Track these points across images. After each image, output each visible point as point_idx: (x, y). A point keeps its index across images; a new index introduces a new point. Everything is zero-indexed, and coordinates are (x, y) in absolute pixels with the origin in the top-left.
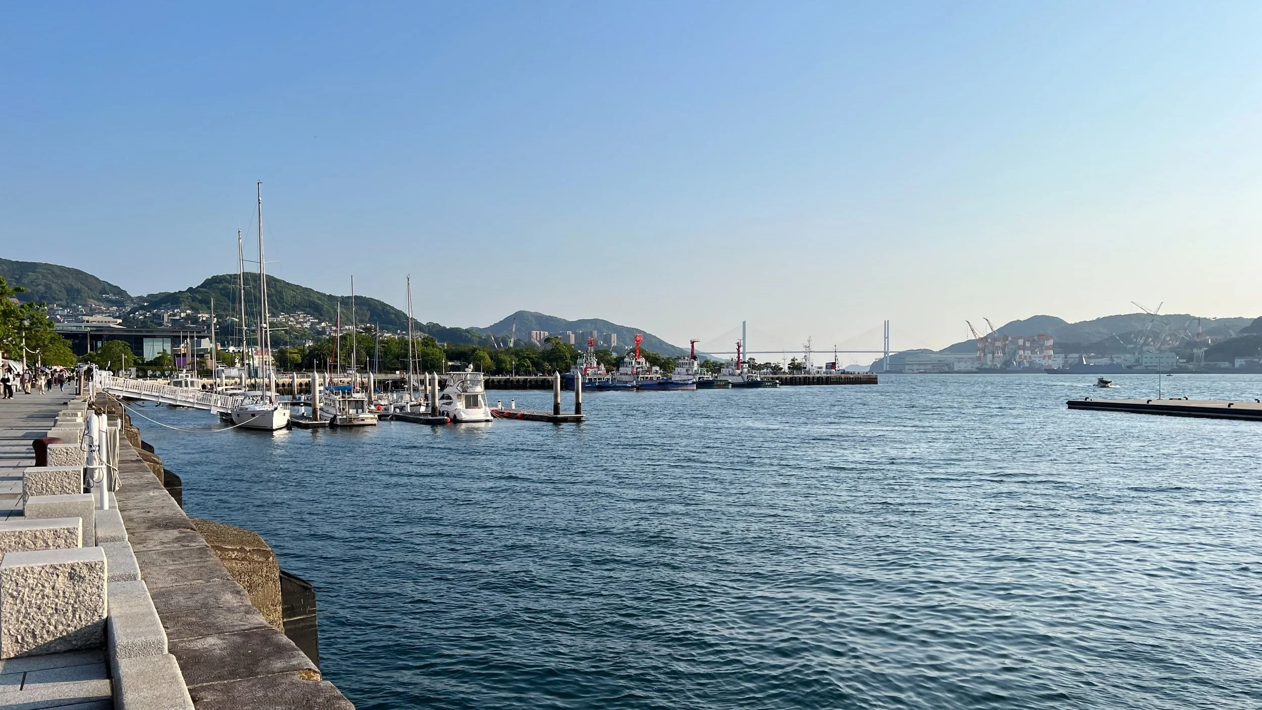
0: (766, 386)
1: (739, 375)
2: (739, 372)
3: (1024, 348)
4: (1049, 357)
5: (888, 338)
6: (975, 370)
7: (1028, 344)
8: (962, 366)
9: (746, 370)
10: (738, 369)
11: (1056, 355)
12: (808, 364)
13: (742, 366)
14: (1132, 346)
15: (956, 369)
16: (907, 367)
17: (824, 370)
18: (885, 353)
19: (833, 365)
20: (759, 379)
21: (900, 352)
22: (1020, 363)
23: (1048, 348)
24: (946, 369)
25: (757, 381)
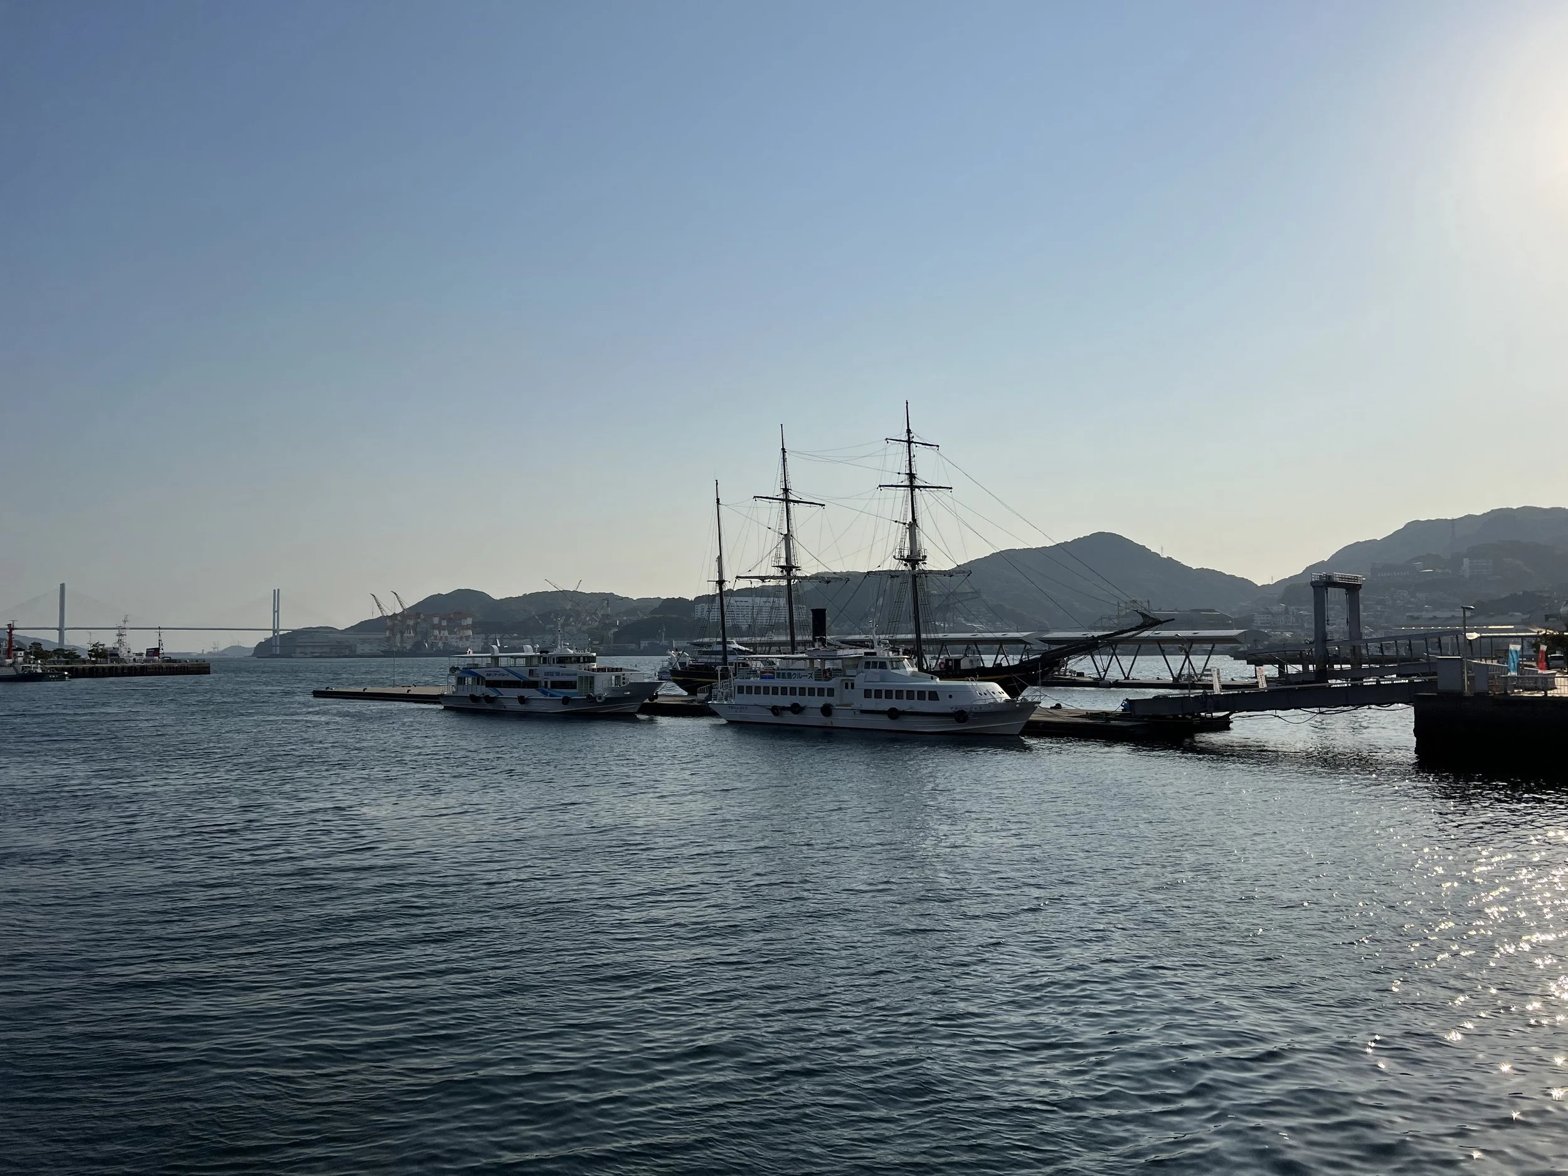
0: (49, 680)
1: (11, 665)
2: (9, 661)
3: (439, 627)
4: (467, 638)
5: (278, 611)
6: (381, 654)
7: (444, 623)
8: (367, 648)
9: (20, 659)
10: (9, 658)
11: (476, 636)
12: (123, 649)
13: (15, 655)
14: (552, 626)
15: (359, 651)
16: (298, 650)
17: (144, 656)
18: (275, 631)
19: (156, 652)
20: (39, 671)
21: (293, 631)
22: (432, 645)
23: (467, 627)
24: (347, 652)
25: (36, 673)
